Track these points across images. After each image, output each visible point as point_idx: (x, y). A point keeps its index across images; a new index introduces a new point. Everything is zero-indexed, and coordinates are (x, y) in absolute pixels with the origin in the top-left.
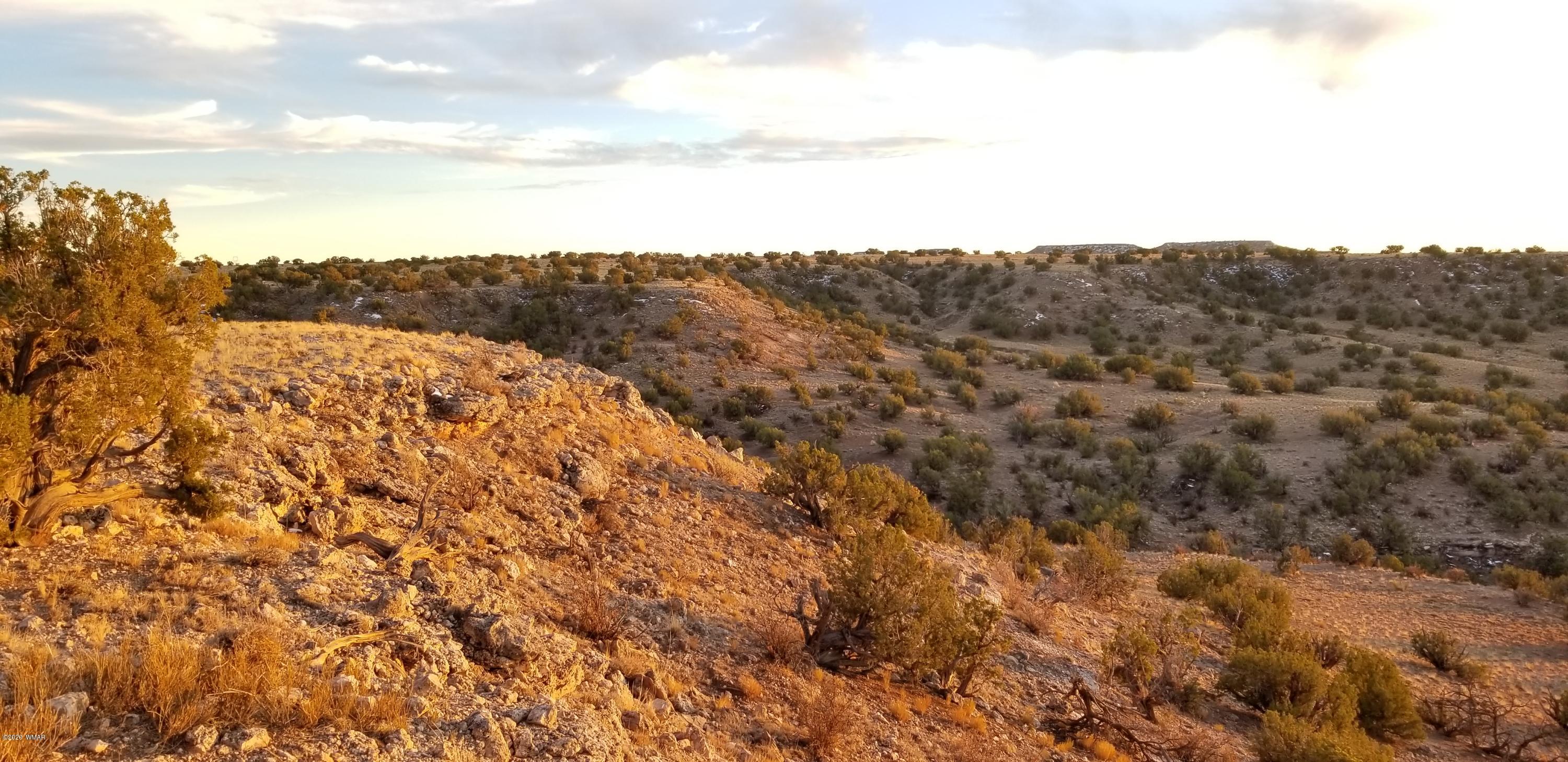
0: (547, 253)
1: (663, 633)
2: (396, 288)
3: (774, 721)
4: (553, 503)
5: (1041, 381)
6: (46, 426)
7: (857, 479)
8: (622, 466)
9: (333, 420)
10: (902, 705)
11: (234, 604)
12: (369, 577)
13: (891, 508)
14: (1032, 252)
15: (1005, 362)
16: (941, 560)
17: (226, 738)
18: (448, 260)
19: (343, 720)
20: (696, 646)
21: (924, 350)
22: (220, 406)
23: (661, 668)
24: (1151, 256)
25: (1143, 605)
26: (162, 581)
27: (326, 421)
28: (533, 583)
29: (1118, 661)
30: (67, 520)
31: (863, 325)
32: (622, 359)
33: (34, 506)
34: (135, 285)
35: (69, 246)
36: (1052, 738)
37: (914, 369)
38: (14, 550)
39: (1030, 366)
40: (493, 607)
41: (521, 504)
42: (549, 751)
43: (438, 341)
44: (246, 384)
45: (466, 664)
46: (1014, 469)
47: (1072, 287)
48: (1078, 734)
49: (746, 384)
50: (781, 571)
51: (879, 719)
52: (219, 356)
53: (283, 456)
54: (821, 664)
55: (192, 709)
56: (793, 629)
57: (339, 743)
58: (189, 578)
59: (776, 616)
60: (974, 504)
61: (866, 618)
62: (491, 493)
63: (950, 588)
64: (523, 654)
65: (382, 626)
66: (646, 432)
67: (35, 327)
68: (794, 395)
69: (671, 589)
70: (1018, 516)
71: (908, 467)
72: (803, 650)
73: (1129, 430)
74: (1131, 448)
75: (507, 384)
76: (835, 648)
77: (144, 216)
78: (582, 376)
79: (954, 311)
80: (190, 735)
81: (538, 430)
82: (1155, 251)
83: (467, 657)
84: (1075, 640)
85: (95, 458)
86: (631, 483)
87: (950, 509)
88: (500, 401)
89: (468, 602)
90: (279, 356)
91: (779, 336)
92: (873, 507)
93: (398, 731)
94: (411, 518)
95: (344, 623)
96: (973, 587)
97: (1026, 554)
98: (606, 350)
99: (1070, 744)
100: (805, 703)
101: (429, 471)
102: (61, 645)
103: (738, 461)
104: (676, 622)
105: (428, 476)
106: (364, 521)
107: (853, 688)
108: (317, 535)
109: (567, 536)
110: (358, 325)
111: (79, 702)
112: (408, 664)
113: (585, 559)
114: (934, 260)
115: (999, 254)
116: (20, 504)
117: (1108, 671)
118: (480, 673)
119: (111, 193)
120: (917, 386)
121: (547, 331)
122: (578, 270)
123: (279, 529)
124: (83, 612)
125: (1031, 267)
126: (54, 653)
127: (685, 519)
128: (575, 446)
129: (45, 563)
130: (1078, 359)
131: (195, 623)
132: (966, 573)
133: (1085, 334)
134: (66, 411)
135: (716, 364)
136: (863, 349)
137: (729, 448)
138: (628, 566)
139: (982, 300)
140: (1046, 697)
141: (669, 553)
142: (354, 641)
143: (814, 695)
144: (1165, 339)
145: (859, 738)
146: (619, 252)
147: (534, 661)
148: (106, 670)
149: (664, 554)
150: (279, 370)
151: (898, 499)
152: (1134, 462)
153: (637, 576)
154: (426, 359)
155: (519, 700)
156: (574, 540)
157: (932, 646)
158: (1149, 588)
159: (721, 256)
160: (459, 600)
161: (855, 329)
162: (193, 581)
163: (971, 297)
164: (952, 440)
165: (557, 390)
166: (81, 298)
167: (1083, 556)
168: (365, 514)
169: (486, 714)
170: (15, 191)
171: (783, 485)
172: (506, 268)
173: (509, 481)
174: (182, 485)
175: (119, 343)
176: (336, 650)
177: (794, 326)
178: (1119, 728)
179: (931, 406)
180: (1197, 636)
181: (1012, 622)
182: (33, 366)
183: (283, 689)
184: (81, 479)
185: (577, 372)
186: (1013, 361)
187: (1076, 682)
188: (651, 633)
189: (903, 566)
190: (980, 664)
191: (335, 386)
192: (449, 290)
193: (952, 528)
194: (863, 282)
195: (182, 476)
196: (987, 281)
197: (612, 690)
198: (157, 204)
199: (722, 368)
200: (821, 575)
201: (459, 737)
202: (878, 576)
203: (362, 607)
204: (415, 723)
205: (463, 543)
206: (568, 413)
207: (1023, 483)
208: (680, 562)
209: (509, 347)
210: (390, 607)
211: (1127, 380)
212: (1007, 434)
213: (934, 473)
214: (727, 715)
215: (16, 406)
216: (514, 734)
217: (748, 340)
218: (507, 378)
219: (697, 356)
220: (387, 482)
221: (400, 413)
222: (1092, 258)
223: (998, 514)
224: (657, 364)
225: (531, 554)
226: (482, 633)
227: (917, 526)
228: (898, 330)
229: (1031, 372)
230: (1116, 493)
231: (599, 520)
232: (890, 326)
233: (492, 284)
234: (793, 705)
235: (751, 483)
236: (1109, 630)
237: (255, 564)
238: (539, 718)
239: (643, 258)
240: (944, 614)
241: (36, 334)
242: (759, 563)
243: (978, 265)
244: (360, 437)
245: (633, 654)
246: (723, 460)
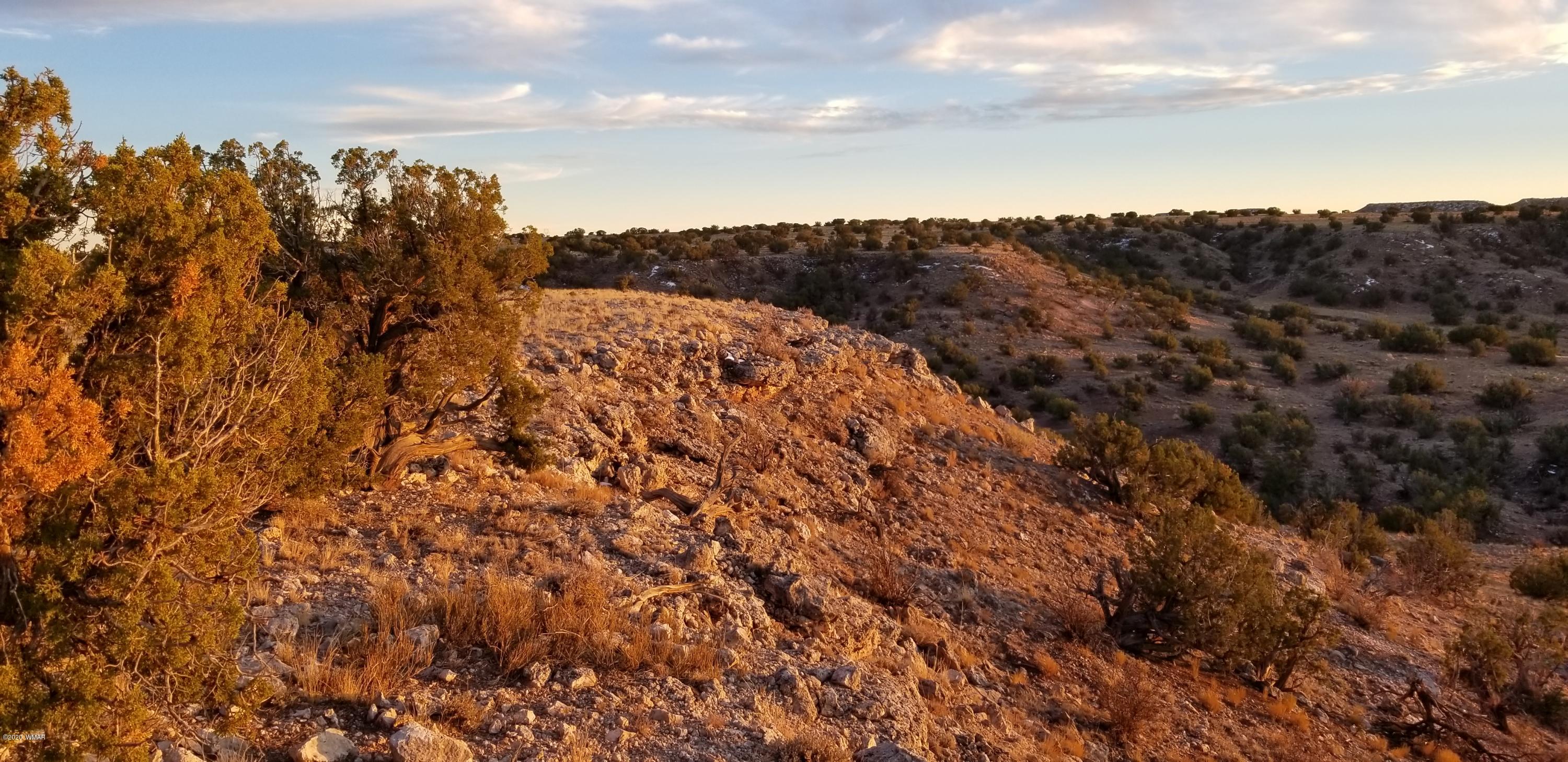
0: (831, 221)
1: (954, 603)
2: (689, 257)
3: (1072, 701)
4: (841, 468)
5: (1372, 353)
6: (396, 383)
7: (1161, 454)
8: (909, 434)
9: (636, 382)
10: (1213, 694)
11: (558, 551)
12: (676, 532)
13: (1199, 486)
14: (1362, 210)
15: (1330, 331)
16: (1256, 544)
17: (558, 676)
18: (736, 229)
19: (660, 666)
20: (988, 618)
21: (1236, 317)
22: (537, 367)
23: (953, 638)
24: (1505, 213)
25: (1492, 602)
26: (494, 526)
27: (630, 382)
28: (824, 545)
29: (1464, 664)
30: (413, 467)
31: (1165, 292)
32: (906, 326)
33: (386, 454)
34: (471, 253)
35: (414, 218)
36: (1385, 743)
37: (1223, 339)
38: (370, 493)
39: (1359, 336)
40: (789, 566)
41: (810, 467)
42: (854, 712)
43: (730, 308)
44: (560, 346)
45: (768, 621)
46: (1339, 449)
47: (1409, 249)
48: (1416, 740)
49: (1036, 352)
50: (1077, 548)
51: (1186, 707)
52: (536, 321)
53: (593, 415)
54: (1123, 647)
55: (530, 646)
56: (1093, 607)
57: (658, 688)
58: (518, 525)
59: (1073, 594)
60: (1292, 485)
61: (1172, 601)
62: (782, 456)
63: (1268, 574)
64: (822, 615)
65: (690, 579)
66: (932, 400)
67: (387, 292)
68: (1087, 365)
69: (961, 560)
70: (1345, 500)
71: (1216, 444)
72: (1104, 630)
73: (1477, 408)
74: (1478, 429)
75: (796, 350)
76: (1138, 631)
77: (479, 191)
78: (868, 342)
79: (1270, 277)
80: (526, 670)
81: (826, 396)
82: (1510, 208)
83: (769, 614)
84: (1412, 638)
85: (437, 412)
86: (918, 451)
87: (1263, 490)
88: (789, 366)
89: (768, 559)
90: (588, 321)
91: (1071, 303)
92: (1178, 484)
93: (711, 681)
94: (709, 477)
95: (657, 574)
96: (1293, 574)
97: (1353, 540)
98: (889, 316)
99: (1406, 750)
100: (1107, 686)
101: (724, 432)
102: (413, 581)
103: (1029, 431)
104: (967, 594)
105: (723, 437)
106: (666, 477)
107: (1158, 674)
108: (625, 490)
109: (855, 501)
110: (656, 293)
111: (432, 633)
112: (715, 617)
113: (874, 524)
114: (1247, 221)
115: (1323, 214)
116: (374, 452)
117: (1451, 673)
118: (781, 630)
119: (450, 170)
120: (1227, 357)
121: (831, 299)
122: (861, 237)
123: (592, 483)
124: (429, 552)
125: (1360, 227)
126: (408, 587)
127: (974, 489)
128: (862, 412)
129: (395, 506)
130: (1417, 328)
131: (525, 567)
132: (1284, 559)
133: (1424, 301)
134: (412, 369)
135: (1003, 332)
136: (1166, 317)
137: (1019, 418)
138: (916, 534)
139: (1303, 264)
140: (1378, 697)
141: (958, 523)
142: (665, 591)
143: (1116, 677)
144: (1521, 308)
145: (1165, 726)
146: (903, 218)
147: (832, 622)
148: (454, 606)
149: (953, 524)
150: (588, 334)
151: (1207, 477)
152: (1483, 444)
153: (926, 544)
154: (720, 325)
155: (822, 659)
156: (863, 506)
157: (1247, 635)
158: (1500, 585)
159: (1009, 220)
160: (759, 558)
161: (1157, 295)
162: (521, 528)
163: (1290, 260)
164: (1267, 417)
165: (844, 356)
166: (425, 266)
167: (1422, 546)
168: (667, 471)
169: (793, 670)
170: (369, 170)
171: (1078, 458)
172: (791, 237)
173: (798, 445)
174: (511, 439)
175: (458, 307)
176: (650, 599)
177: (1088, 292)
178: (1465, 736)
179: (1243, 379)
180: (1560, 641)
181: (1337, 614)
182: (385, 327)
183: (606, 633)
184: (424, 432)
185: (863, 338)
186: (1340, 330)
187: (1414, 684)
188: (942, 603)
189: (1216, 549)
190: (1302, 657)
191: (638, 349)
192: (738, 258)
193: (1266, 511)
194: (1166, 245)
195: (510, 431)
196: (1309, 243)
197: (906, 657)
198: (489, 179)
199: (1009, 337)
200: (1120, 553)
201: (768, 692)
202: (1187, 558)
203: (672, 560)
204: (726, 674)
205: (756, 503)
206: (855, 379)
207: (1349, 463)
208: (970, 533)
209: (796, 314)
210: (696, 561)
211: (1475, 353)
212: (1332, 411)
213: (1247, 451)
214: (1022, 692)
215: (373, 364)
216: (819, 692)
217: (1037, 307)
218: (795, 344)
219: (984, 324)
220: (686, 442)
221: (696, 376)
222: (1434, 217)
223: (1320, 497)
224: (942, 331)
225: (820, 516)
226: (782, 591)
227: (1228, 507)
228: (1205, 296)
229: (1359, 343)
230: (1460, 478)
231: (887, 486)
232: (1196, 292)
233: (778, 252)
234: (1094, 687)
235: (1042, 453)
236: (1451, 628)
237: (574, 514)
238: (843, 679)
239: (928, 223)
240: (1262, 602)
241: (389, 299)
242: (1054, 538)
243: (1299, 225)
244: (660, 399)
245: (924, 622)
246: (1013, 430)
